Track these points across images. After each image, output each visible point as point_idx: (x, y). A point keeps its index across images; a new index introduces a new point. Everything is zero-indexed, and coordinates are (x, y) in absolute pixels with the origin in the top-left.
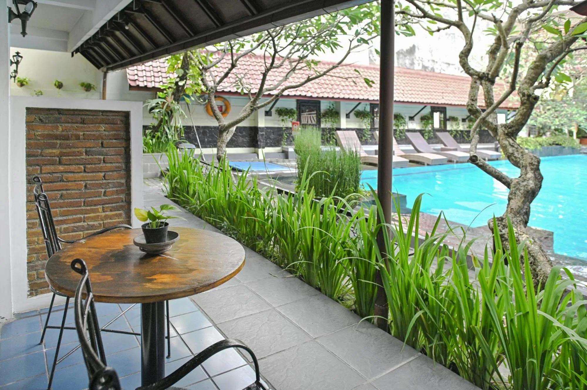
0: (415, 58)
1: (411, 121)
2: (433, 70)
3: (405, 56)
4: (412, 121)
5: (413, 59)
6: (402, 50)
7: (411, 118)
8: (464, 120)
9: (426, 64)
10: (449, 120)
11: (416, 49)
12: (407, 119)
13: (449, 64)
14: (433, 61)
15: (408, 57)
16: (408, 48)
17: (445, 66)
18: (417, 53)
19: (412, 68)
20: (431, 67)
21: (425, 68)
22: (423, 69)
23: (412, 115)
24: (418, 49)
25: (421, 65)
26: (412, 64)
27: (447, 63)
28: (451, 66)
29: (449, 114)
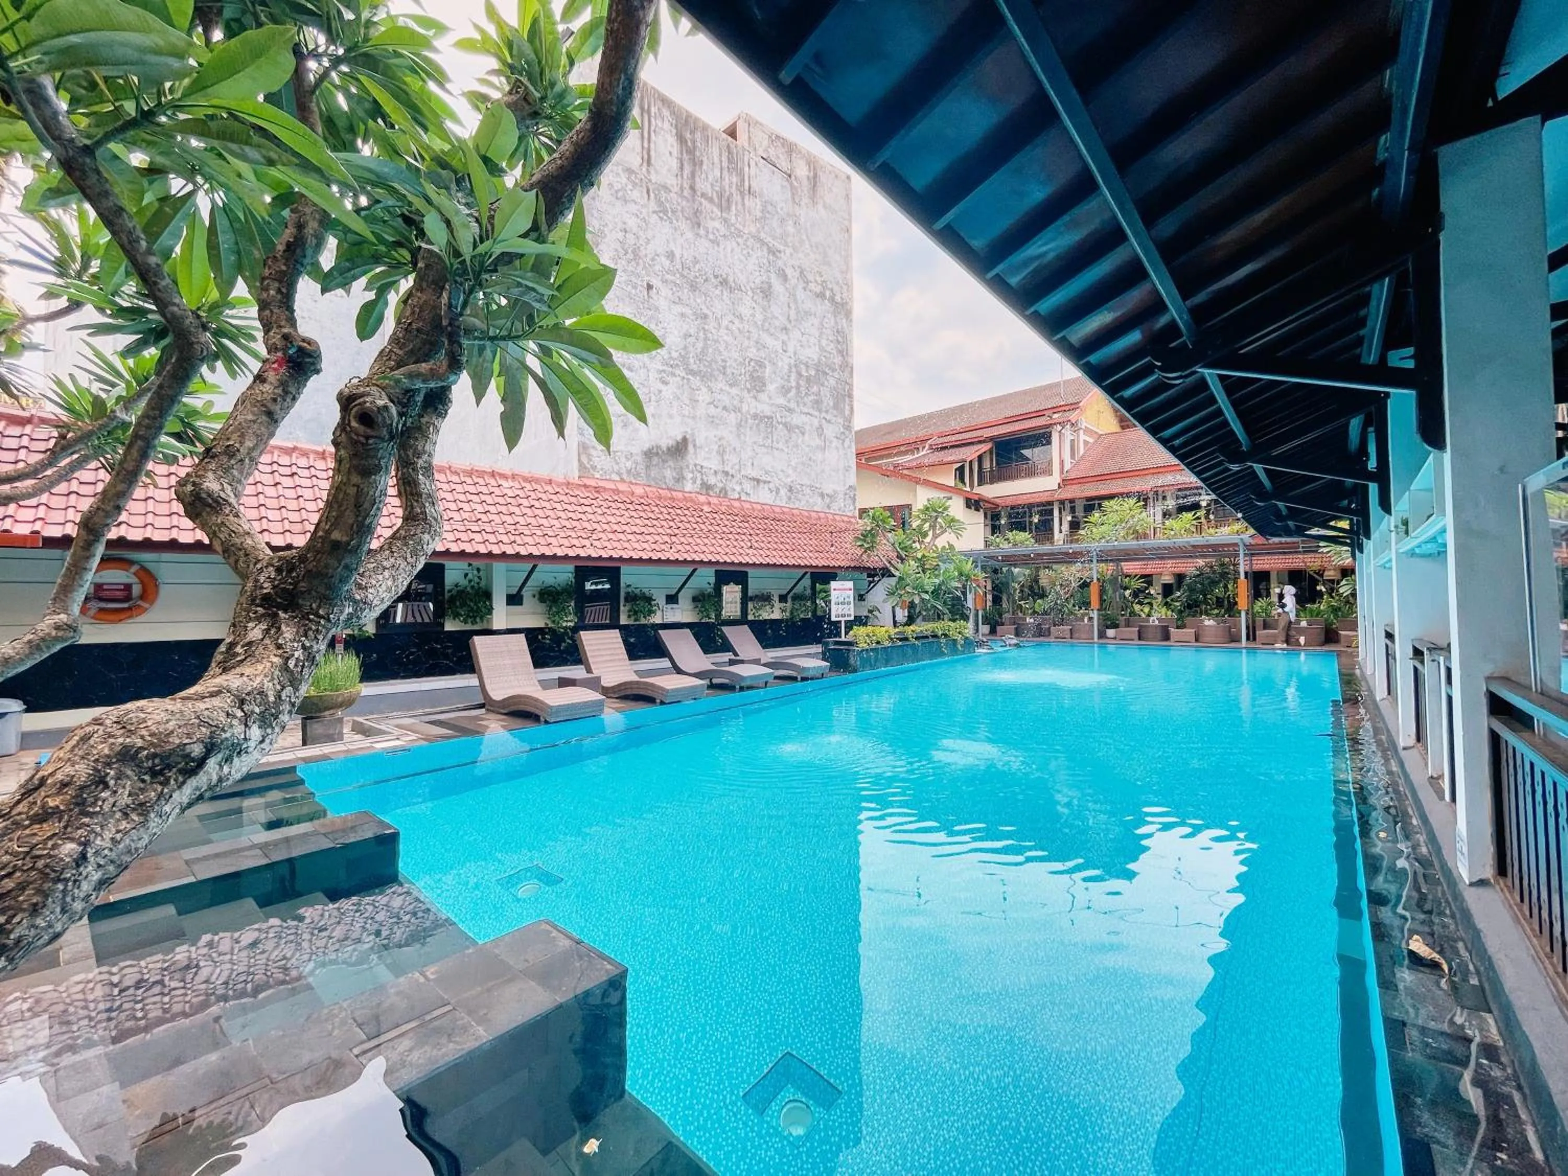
0: (688, 466)
1: (670, 606)
2: (724, 492)
3: (664, 461)
4: (675, 606)
5: (681, 468)
6: (658, 447)
7: (672, 599)
8: (783, 599)
9: (712, 480)
10: (751, 599)
11: (690, 448)
12: (661, 600)
13: (758, 481)
14: (726, 473)
15: (671, 463)
16: (671, 443)
17: (748, 486)
18: (692, 457)
19: (678, 487)
20: (720, 485)
21: (707, 488)
22: (704, 492)
23: (673, 592)
24: (695, 446)
25: (699, 482)
26: (680, 479)
27: (754, 479)
28: (762, 485)
29: (754, 587)
